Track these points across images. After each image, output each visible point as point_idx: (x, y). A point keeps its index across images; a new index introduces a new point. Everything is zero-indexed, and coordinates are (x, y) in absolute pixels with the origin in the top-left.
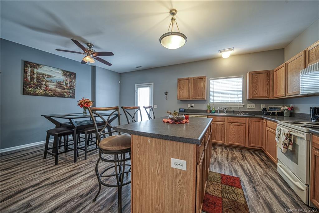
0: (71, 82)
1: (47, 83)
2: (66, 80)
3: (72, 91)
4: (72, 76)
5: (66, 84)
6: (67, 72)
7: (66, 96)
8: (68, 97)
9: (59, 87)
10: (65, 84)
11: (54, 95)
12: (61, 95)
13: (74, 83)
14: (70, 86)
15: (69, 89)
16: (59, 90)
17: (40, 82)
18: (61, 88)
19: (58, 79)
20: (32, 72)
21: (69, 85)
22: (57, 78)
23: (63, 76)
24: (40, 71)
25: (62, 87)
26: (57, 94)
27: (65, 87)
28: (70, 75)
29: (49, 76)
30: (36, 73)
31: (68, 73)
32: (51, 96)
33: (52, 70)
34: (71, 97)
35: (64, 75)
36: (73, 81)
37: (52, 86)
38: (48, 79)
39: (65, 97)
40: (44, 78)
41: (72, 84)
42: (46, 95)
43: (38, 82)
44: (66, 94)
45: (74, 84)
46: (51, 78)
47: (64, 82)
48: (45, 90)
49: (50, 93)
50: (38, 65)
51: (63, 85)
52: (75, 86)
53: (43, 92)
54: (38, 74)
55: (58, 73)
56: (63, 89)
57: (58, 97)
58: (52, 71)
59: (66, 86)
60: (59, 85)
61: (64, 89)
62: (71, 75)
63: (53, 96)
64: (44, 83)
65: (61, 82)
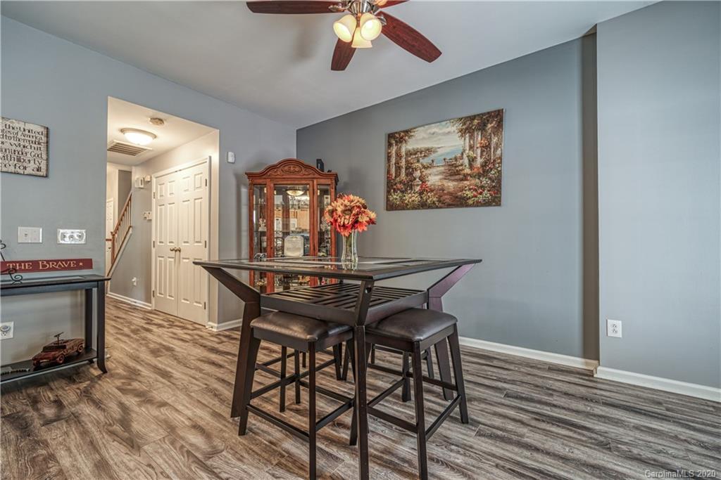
0: (486, 147)
1: (426, 172)
2: (471, 147)
3: (490, 179)
4: (489, 126)
5: (472, 160)
6: (472, 118)
7: (470, 202)
8: (477, 204)
9: (451, 175)
10: (466, 161)
11: (439, 201)
12: (459, 201)
13: (496, 149)
14: (484, 165)
15: (479, 176)
16: (451, 185)
17: (411, 174)
18: (457, 177)
19: (448, 154)
20: (399, 156)
21: (479, 161)
22: (448, 150)
23: (462, 136)
24: (410, 145)
25: (458, 173)
26: (447, 198)
27: (468, 171)
28: (482, 127)
29: (429, 151)
30: (403, 154)
31: (476, 122)
32: (432, 206)
33: (433, 130)
34: (487, 204)
35: (463, 132)
36: (495, 140)
37: (434, 179)
38: (426, 161)
39: (468, 206)
40: (418, 161)
41: (489, 155)
42: (423, 205)
43: (407, 175)
44: (469, 194)
45: (499, 152)
46: (433, 156)
47: (465, 156)
48: (421, 193)
49: (432, 198)
50: (407, 132)
51: (462, 165)
52: (500, 158)
53: (416, 198)
54: (409, 153)
55: (449, 132)
56: (462, 180)
57: (449, 206)
58: (433, 134)
59: (471, 167)
60: (453, 171)
61: (465, 178)
62: (485, 125)
63: (437, 207)
64: (417, 174)
65: (456, 159)
